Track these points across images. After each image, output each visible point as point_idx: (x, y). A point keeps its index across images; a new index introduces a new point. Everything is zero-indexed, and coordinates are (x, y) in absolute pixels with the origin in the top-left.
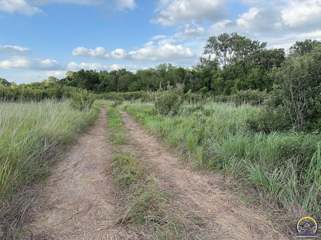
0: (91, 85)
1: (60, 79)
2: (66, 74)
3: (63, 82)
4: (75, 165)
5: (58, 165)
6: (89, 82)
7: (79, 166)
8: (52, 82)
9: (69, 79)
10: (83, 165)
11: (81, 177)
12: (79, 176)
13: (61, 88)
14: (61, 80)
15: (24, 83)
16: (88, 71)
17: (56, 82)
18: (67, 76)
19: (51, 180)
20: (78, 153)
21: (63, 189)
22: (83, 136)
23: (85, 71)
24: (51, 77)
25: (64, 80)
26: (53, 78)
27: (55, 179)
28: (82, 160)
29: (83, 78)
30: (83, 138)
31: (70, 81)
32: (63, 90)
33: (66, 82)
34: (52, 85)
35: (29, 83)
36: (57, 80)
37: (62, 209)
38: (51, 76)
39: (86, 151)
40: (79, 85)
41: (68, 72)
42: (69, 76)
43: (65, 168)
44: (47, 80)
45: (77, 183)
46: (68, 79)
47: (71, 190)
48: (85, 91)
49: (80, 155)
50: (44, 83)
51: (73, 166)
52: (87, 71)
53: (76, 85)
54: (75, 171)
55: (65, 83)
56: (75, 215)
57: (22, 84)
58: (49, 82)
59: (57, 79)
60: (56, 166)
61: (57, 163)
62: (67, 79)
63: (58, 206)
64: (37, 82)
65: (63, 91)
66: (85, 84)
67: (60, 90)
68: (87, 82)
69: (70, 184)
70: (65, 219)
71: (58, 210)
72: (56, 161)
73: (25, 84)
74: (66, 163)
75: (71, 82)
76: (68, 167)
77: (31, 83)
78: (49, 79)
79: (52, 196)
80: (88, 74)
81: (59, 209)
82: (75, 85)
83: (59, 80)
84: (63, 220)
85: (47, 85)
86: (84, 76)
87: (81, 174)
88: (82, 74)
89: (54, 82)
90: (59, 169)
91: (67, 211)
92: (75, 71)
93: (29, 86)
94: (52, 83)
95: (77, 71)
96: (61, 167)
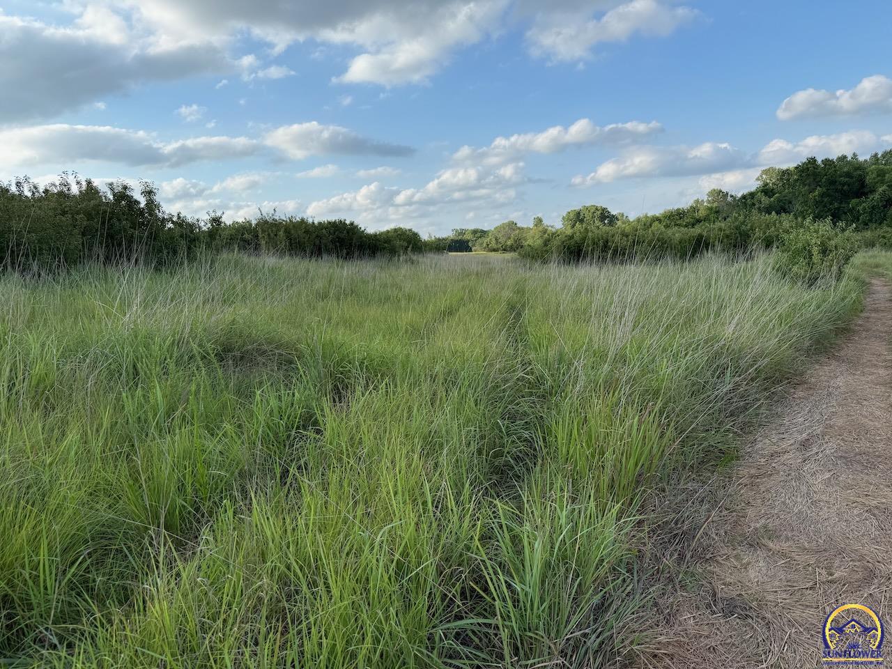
0: (836, 205)
1: (739, 195)
2: (758, 179)
3: (749, 201)
4: (805, 445)
5: (756, 435)
6: (829, 195)
7: (815, 450)
8: (715, 205)
9: (766, 191)
10: (830, 447)
11: (828, 483)
12: (820, 477)
13: (745, 221)
14: (744, 197)
15: (646, 214)
16: (827, 160)
17: (729, 204)
18: (760, 183)
19: (744, 471)
20: (810, 411)
21: (777, 503)
22: (817, 362)
23: (819, 161)
24: (714, 190)
25: (752, 195)
26: (719, 194)
27: (753, 471)
28: (824, 434)
29: (809, 185)
30: (818, 367)
31: (770, 197)
32: (752, 226)
33: (755, 201)
34: (717, 212)
35: (658, 212)
36: (729, 199)
37: (784, 555)
38: (716, 188)
39: (834, 410)
40: (798, 207)
41: (766, 172)
42: (766, 184)
43: (775, 447)
44: (703, 201)
45: (816, 497)
46: (762, 191)
47: (800, 512)
48: (825, 227)
49: (817, 417)
50: (694, 209)
51: (797, 446)
52: (827, 162)
53: (787, 207)
54: (804, 461)
55: (754, 205)
56: (823, 583)
57: (641, 216)
58: (709, 205)
59: (732, 196)
60: (751, 438)
61: (752, 428)
62: (759, 194)
63: (771, 545)
64: (678, 209)
65: (752, 229)
66: (817, 203)
67: (743, 227)
68: (822, 195)
69: (796, 494)
70: (795, 584)
71: (772, 554)
72: (750, 424)
73: (648, 215)
74: (776, 434)
75: (772, 199)
76: (784, 445)
77: (662, 211)
78: (709, 196)
79: (751, 512)
80: (830, 171)
81: (774, 552)
82: (782, 209)
83: (737, 199)
84: (789, 584)
85: (702, 213)
86: (814, 179)
87: (827, 475)
88: (810, 172)
89: (723, 205)
90: (759, 446)
91: (799, 565)
92: (784, 167)
93: (658, 219)
94: (716, 207)
95: (791, 165)
96: (765, 443)
